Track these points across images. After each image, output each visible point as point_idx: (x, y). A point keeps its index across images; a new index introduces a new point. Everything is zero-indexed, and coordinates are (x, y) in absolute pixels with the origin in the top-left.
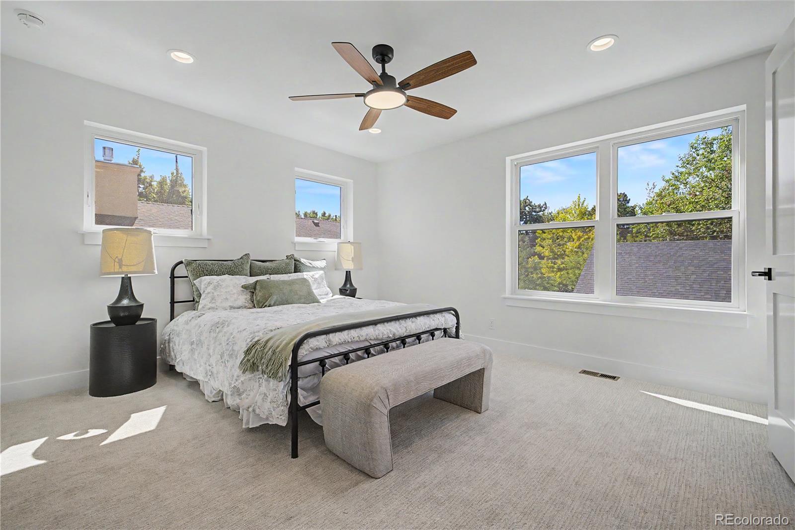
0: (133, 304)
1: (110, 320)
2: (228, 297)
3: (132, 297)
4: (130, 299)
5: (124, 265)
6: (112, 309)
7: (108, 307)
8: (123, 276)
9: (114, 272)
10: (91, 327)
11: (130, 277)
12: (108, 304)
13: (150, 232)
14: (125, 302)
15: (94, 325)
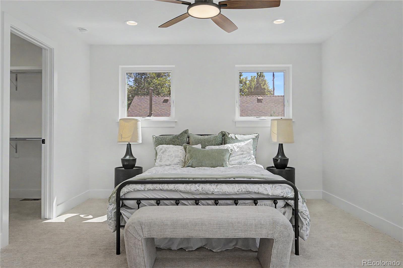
0: (132, 158)
1: (122, 166)
2: (169, 159)
3: (131, 155)
4: (130, 156)
5: (123, 138)
6: (123, 160)
7: (121, 159)
8: (128, 143)
9: (122, 141)
10: (115, 169)
11: (131, 144)
12: (121, 158)
13: (137, 120)
14: (128, 157)
15: (116, 168)
